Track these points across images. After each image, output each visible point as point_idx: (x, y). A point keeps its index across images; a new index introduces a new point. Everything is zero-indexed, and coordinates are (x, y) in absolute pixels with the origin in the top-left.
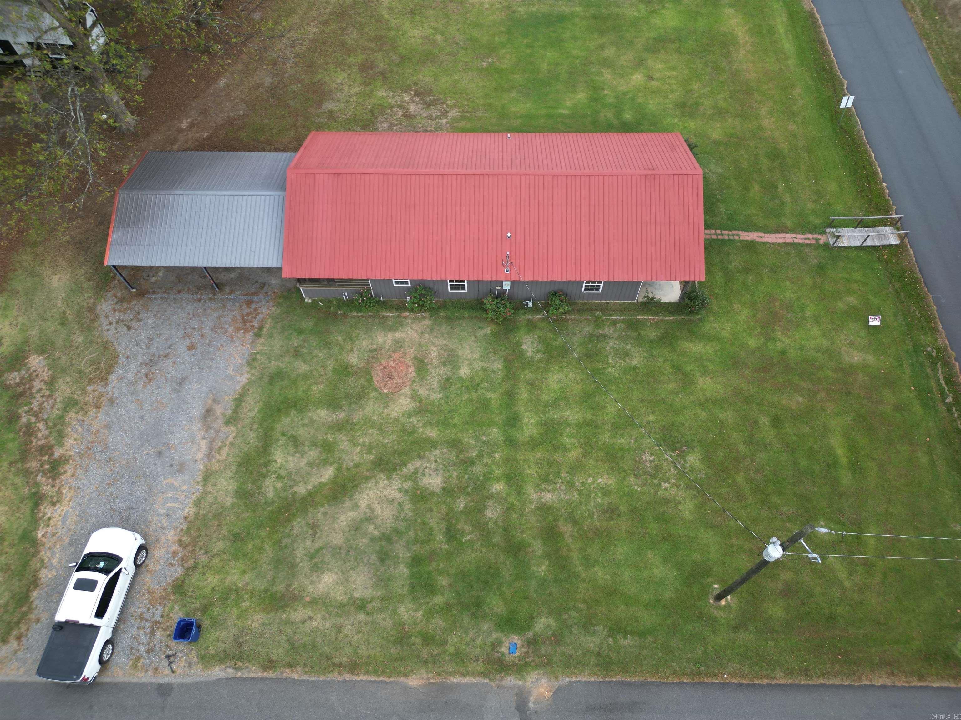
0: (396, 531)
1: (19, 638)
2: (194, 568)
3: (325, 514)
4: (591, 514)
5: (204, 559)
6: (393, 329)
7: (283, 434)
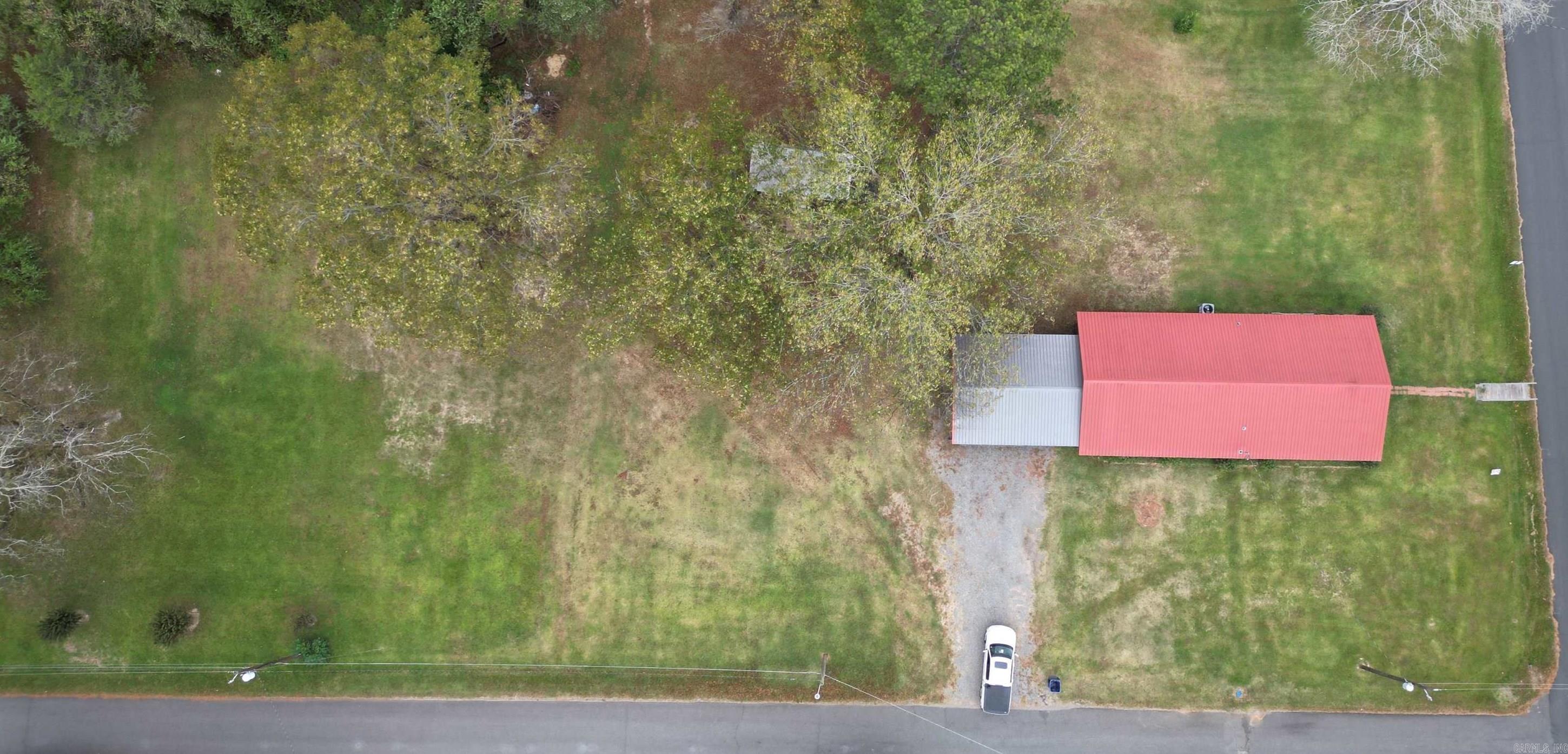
0: (1163, 624)
1: (952, 685)
2: (1044, 645)
3: (1117, 613)
4: (1287, 614)
5: (1047, 640)
6: (1146, 475)
7: (1080, 557)
